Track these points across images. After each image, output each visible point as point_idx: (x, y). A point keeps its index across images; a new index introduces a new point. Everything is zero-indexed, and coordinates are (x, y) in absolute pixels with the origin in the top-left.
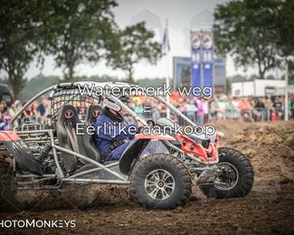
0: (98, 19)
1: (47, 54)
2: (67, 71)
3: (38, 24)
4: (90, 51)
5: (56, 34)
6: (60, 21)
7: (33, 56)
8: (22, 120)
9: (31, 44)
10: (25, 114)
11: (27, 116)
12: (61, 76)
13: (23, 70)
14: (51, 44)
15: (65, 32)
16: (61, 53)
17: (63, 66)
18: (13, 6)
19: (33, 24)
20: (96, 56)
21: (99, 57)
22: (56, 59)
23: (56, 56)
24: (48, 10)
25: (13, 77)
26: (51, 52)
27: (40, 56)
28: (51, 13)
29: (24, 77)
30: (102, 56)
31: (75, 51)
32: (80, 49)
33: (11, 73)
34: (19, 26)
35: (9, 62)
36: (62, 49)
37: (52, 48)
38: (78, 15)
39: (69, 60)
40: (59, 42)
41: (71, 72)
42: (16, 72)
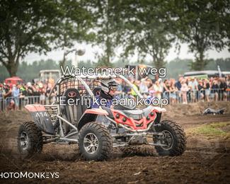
0: (222, 15)
1: (183, 42)
2: (198, 55)
3: (176, 19)
4: (216, 40)
5: (190, 26)
6: (192, 16)
7: (172, 43)
8: (164, 94)
9: (170, 34)
10: (166, 88)
11: (168, 91)
12: (194, 59)
13: (164, 54)
14: (186, 34)
15: (197, 25)
16: (194, 41)
17: (195, 51)
18: (156, 5)
19: (172, 19)
20: (220, 43)
21: (223, 44)
22: (190, 46)
23: (189, 44)
24: (183, 8)
25: (156, 60)
26: (186, 40)
27: (177, 44)
28: (185, 10)
29: (165, 60)
30: (226, 44)
31: (205, 40)
32: (208, 38)
33: (155, 56)
34: (161, 20)
35: (154, 48)
36: (194, 38)
37: (186, 38)
38: (207, 11)
39: (200, 46)
40: (192, 32)
41: (202, 56)
42: (158, 56)
